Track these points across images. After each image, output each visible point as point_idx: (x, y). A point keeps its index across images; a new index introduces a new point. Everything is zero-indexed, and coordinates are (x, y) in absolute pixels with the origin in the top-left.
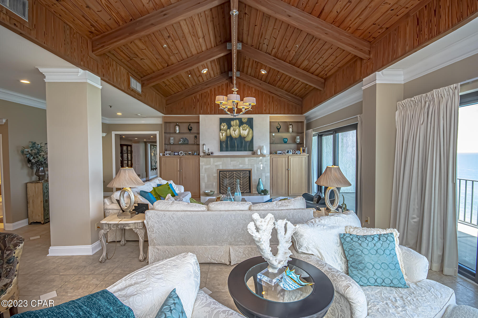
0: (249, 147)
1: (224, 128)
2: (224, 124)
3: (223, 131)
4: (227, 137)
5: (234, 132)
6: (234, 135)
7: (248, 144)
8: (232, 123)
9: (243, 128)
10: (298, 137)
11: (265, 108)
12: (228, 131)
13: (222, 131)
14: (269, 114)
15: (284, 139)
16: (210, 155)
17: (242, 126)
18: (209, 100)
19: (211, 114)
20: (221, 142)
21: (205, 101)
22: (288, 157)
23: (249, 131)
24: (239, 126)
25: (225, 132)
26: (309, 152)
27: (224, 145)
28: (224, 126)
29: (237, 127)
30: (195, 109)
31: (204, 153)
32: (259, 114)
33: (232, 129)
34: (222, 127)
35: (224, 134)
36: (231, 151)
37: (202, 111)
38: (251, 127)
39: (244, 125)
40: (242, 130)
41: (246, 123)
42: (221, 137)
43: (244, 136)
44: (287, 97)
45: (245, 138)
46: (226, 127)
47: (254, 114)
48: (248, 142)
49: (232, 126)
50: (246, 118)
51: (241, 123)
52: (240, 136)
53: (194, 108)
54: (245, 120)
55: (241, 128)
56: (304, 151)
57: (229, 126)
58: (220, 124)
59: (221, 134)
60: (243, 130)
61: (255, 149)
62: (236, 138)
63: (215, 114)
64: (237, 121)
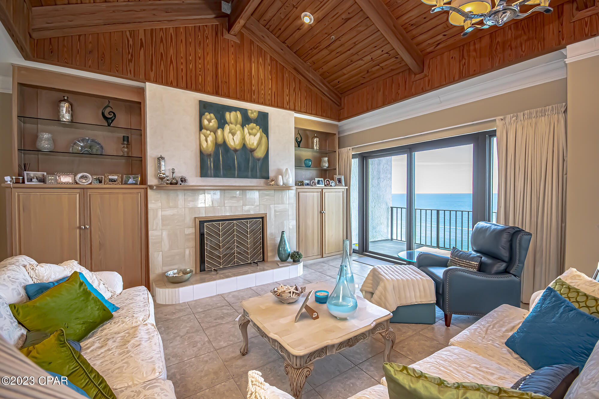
0: (261, 170)
1: (211, 124)
2: (210, 117)
3: (208, 132)
4: (217, 145)
5: (232, 137)
6: (232, 144)
7: (259, 164)
8: (227, 115)
9: (250, 131)
10: (326, 159)
11: (287, 98)
12: (219, 132)
13: (205, 131)
14: (294, 110)
15: (306, 160)
16: (176, 184)
17: (247, 125)
18: (171, 52)
19: (177, 86)
20: (203, 156)
21: (162, 50)
22: (321, 190)
23: (261, 139)
24: (243, 126)
25: (212, 133)
26: (347, 183)
27: (211, 164)
28: (210, 121)
29: (239, 126)
30: (132, 65)
31: (162, 179)
32: (278, 107)
33: (227, 128)
34: (206, 122)
35: (210, 139)
36: (225, 176)
37: (152, 74)
38: (266, 130)
39: (252, 125)
40: (248, 134)
41: (256, 121)
42: (204, 145)
43: (253, 147)
44: (322, 87)
45: (252, 151)
46: (214, 123)
47: (269, 105)
48: (259, 159)
49: (227, 123)
50: (255, 111)
51: (246, 120)
52: (244, 146)
53: (130, 61)
54: (253, 115)
55: (246, 130)
56: (340, 181)
57: (222, 123)
58: (201, 115)
59: (203, 137)
60: (250, 134)
61: (272, 174)
62: (236, 151)
63: (187, 88)
64: (239, 114)
